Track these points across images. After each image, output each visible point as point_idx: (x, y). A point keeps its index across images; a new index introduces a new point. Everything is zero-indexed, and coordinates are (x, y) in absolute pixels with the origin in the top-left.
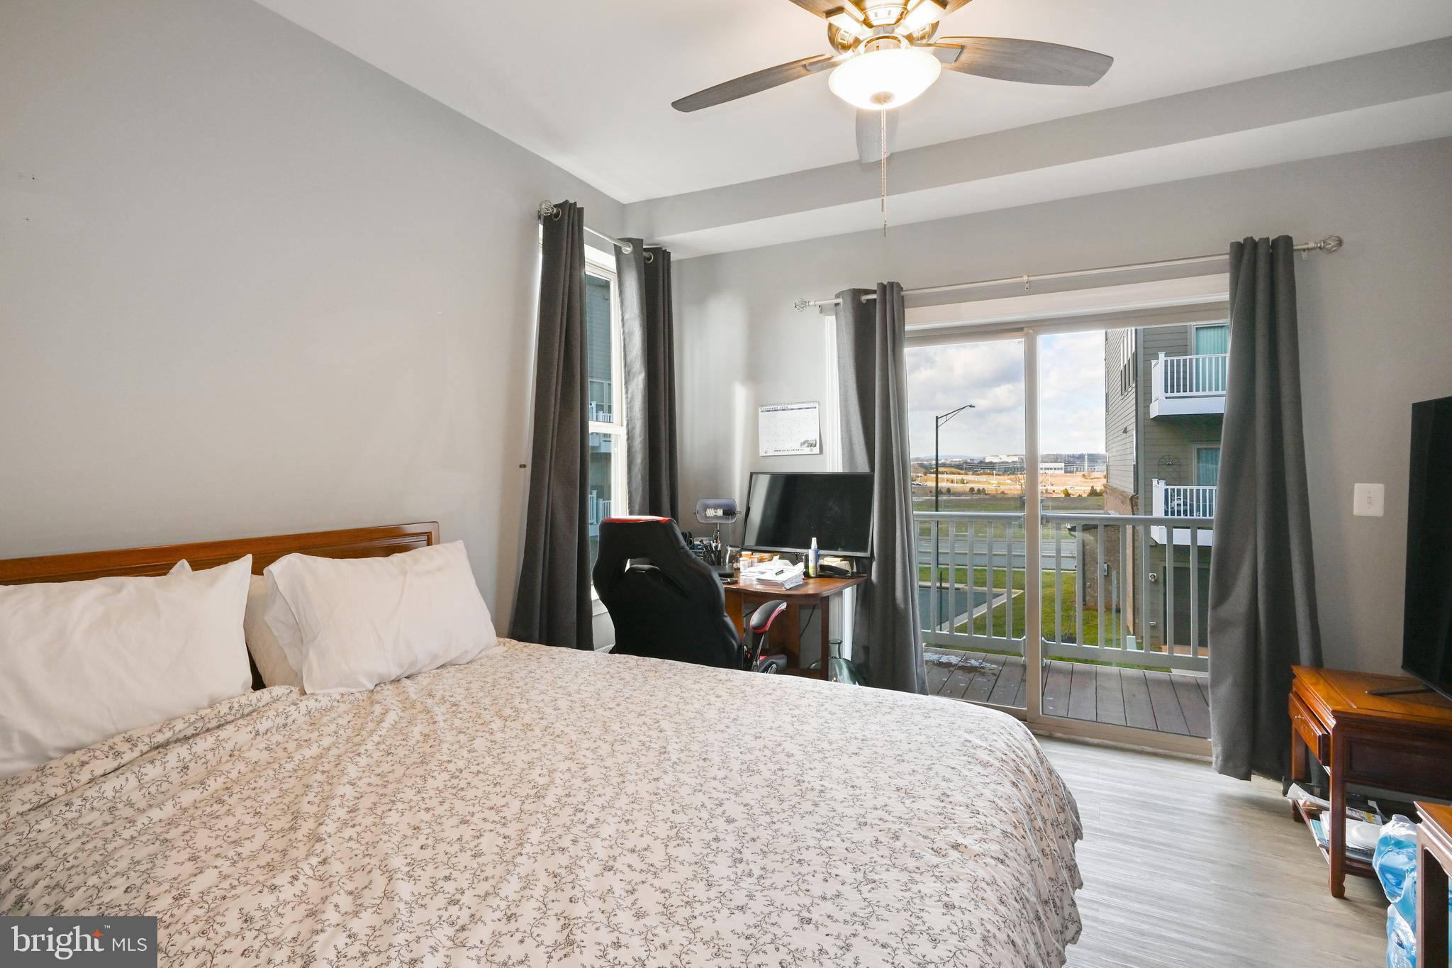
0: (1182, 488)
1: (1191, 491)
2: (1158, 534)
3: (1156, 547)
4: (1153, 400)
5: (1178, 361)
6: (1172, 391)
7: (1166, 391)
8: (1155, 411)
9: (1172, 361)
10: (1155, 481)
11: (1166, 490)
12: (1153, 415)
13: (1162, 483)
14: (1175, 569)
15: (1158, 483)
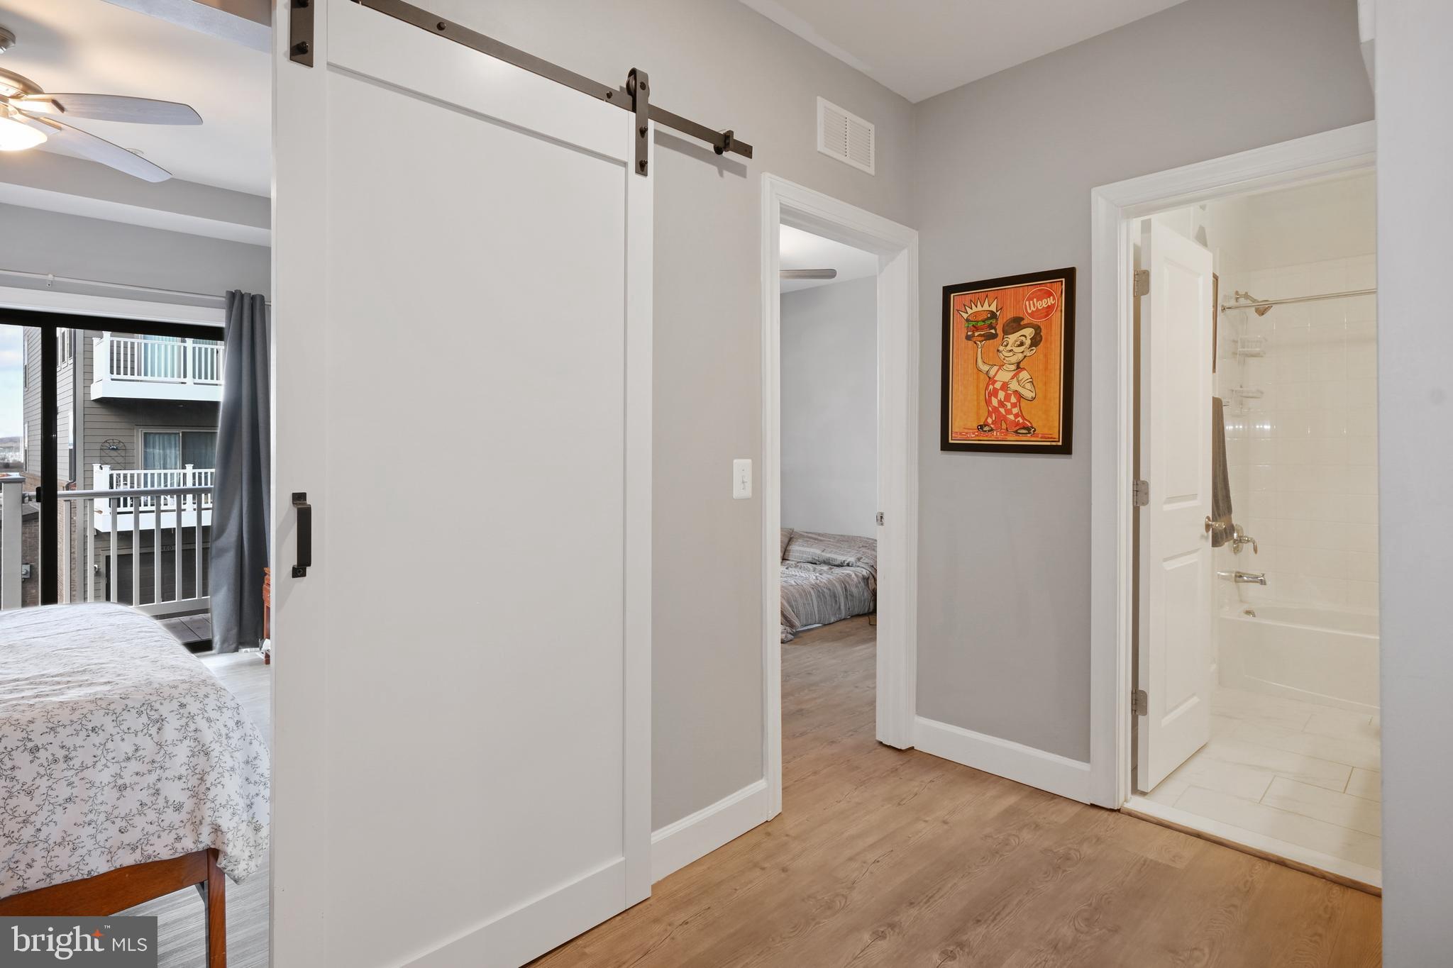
0: (129, 472)
1: (139, 475)
2: (102, 522)
3: (101, 537)
4: (95, 380)
5: (126, 343)
6: (118, 373)
7: (112, 372)
8: (97, 392)
9: (119, 343)
10: (96, 467)
11: (111, 476)
12: (94, 397)
13: (106, 468)
14: (119, 556)
15: (101, 468)
